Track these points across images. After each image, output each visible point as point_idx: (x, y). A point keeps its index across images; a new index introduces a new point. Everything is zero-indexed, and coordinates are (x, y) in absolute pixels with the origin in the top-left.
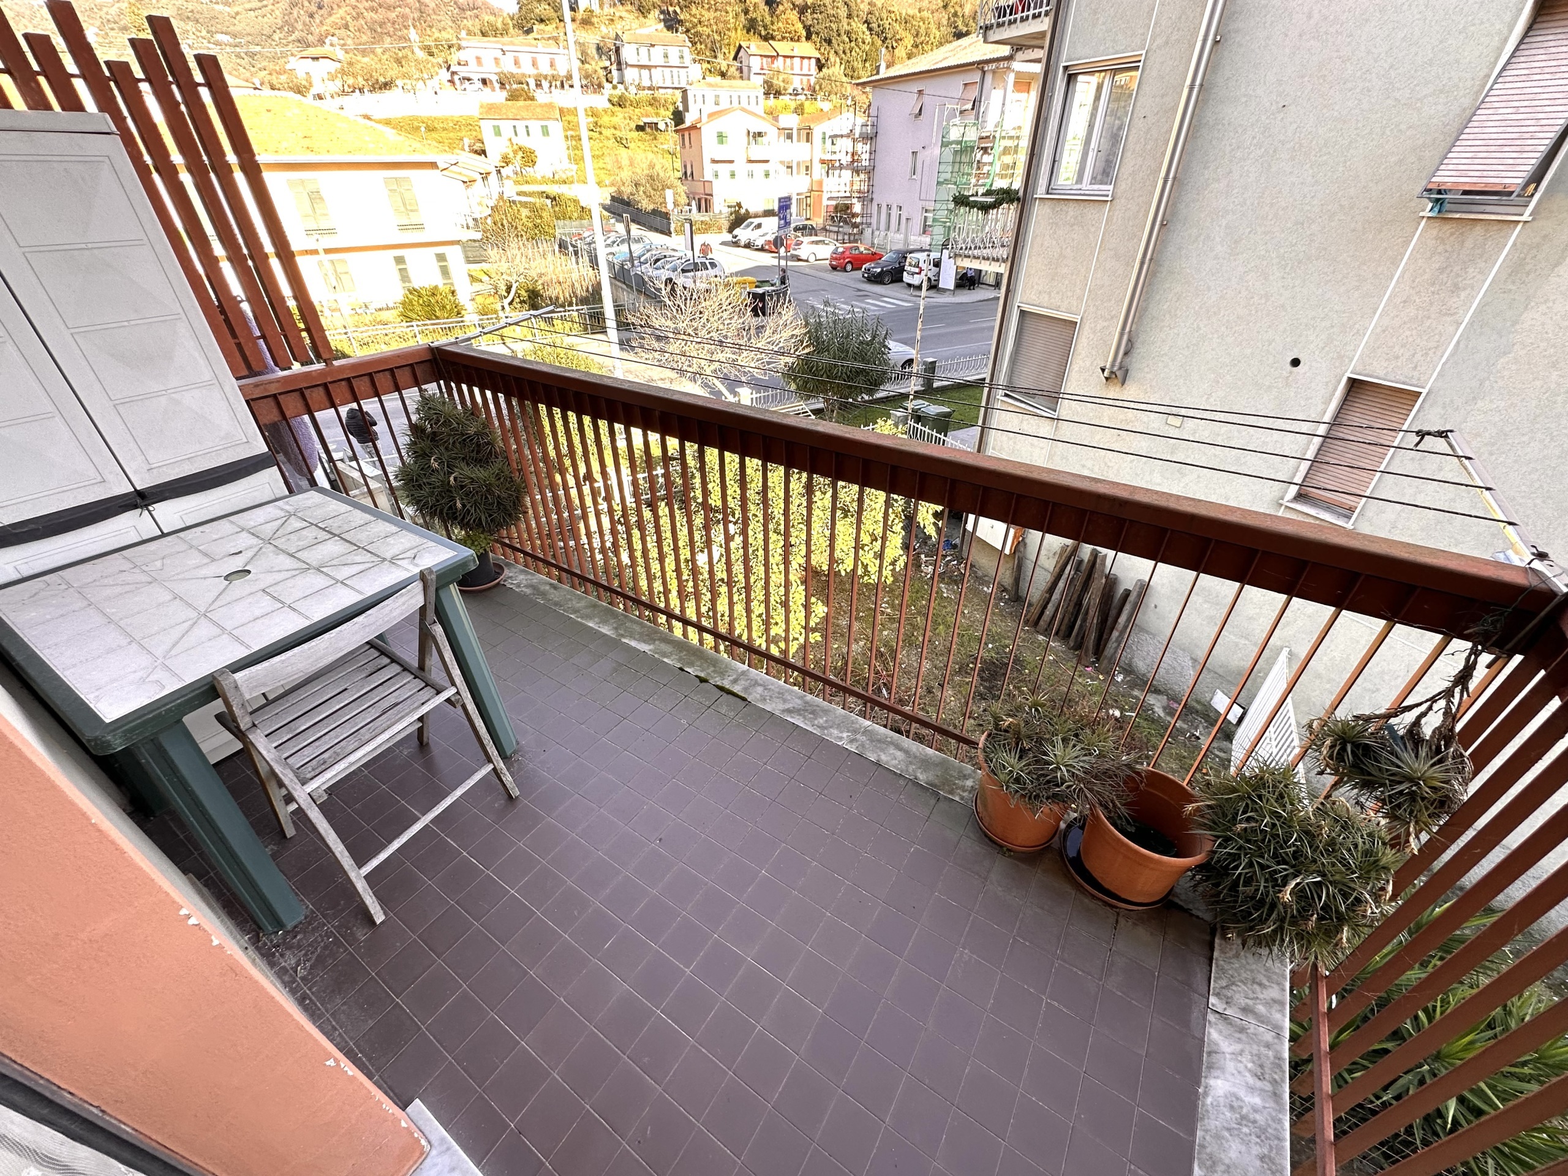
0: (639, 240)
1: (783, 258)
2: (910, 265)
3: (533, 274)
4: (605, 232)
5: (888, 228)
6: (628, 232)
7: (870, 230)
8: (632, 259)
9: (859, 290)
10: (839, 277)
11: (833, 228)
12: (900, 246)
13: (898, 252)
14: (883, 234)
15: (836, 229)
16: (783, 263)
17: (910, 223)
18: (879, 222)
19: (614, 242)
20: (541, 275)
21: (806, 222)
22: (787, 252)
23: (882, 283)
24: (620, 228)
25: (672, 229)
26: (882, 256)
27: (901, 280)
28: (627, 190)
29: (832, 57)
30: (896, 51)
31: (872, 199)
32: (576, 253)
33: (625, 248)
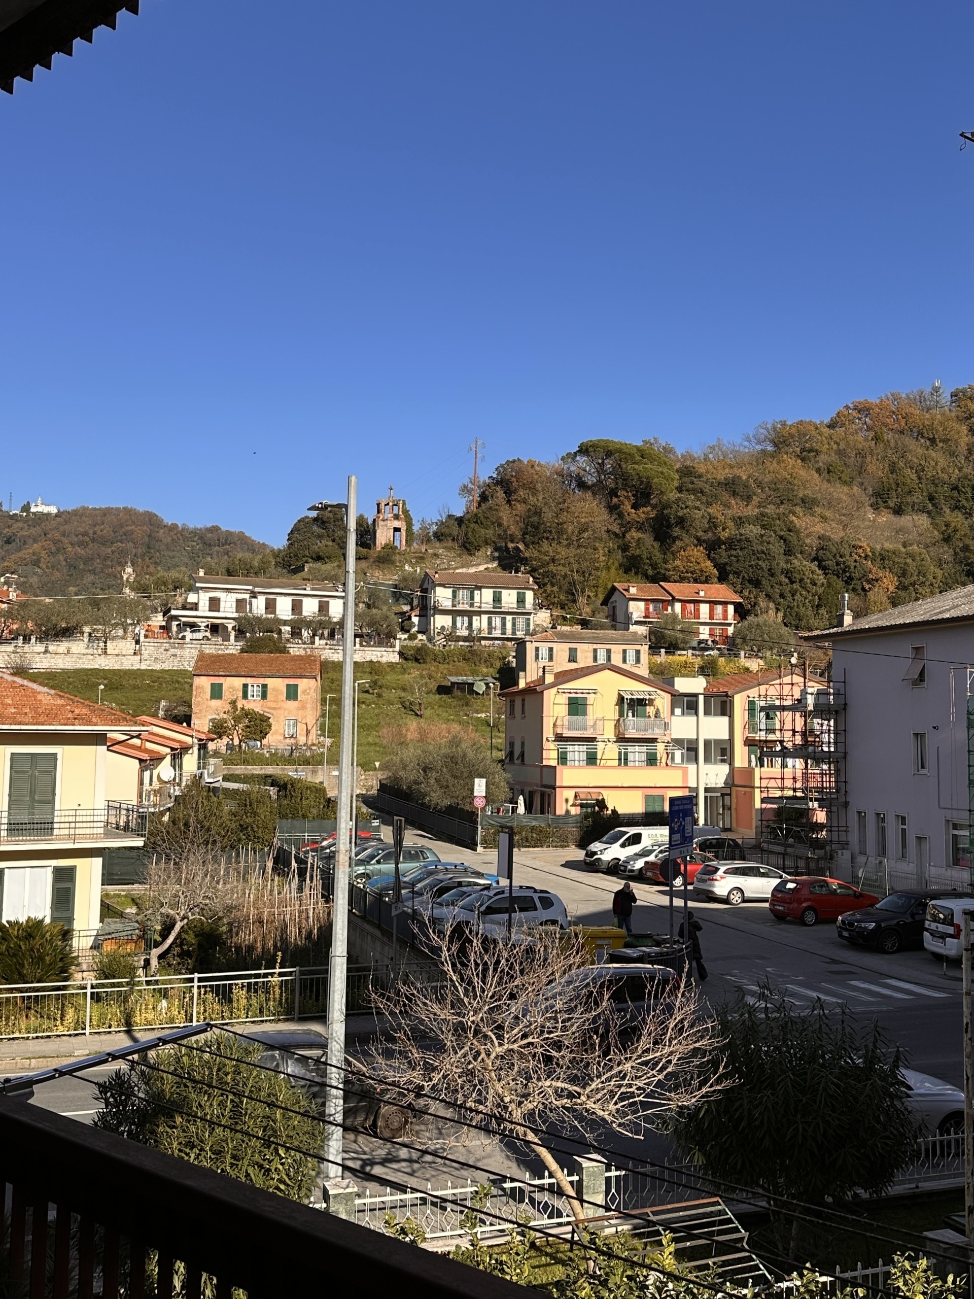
0: (416, 855)
1: (679, 894)
2: (935, 919)
3: (217, 905)
4: (359, 840)
5: (883, 852)
6: (399, 842)
7: (847, 854)
8: (398, 885)
9: (834, 961)
10: (790, 934)
11: (773, 848)
12: (911, 885)
13: (908, 895)
14: (873, 861)
15: (780, 849)
16: (678, 902)
17: (926, 846)
18: (863, 841)
19: (372, 857)
20: (229, 909)
21: (723, 836)
22: (685, 884)
23: (879, 950)
24: (387, 834)
25: (479, 839)
26: (877, 901)
27: (919, 946)
28: (409, 776)
29: (762, 603)
30: (870, 594)
31: (846, 804)
32: (302, 873)
33: (389, 867)
